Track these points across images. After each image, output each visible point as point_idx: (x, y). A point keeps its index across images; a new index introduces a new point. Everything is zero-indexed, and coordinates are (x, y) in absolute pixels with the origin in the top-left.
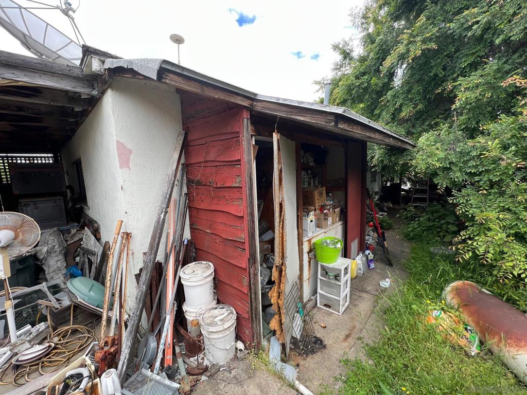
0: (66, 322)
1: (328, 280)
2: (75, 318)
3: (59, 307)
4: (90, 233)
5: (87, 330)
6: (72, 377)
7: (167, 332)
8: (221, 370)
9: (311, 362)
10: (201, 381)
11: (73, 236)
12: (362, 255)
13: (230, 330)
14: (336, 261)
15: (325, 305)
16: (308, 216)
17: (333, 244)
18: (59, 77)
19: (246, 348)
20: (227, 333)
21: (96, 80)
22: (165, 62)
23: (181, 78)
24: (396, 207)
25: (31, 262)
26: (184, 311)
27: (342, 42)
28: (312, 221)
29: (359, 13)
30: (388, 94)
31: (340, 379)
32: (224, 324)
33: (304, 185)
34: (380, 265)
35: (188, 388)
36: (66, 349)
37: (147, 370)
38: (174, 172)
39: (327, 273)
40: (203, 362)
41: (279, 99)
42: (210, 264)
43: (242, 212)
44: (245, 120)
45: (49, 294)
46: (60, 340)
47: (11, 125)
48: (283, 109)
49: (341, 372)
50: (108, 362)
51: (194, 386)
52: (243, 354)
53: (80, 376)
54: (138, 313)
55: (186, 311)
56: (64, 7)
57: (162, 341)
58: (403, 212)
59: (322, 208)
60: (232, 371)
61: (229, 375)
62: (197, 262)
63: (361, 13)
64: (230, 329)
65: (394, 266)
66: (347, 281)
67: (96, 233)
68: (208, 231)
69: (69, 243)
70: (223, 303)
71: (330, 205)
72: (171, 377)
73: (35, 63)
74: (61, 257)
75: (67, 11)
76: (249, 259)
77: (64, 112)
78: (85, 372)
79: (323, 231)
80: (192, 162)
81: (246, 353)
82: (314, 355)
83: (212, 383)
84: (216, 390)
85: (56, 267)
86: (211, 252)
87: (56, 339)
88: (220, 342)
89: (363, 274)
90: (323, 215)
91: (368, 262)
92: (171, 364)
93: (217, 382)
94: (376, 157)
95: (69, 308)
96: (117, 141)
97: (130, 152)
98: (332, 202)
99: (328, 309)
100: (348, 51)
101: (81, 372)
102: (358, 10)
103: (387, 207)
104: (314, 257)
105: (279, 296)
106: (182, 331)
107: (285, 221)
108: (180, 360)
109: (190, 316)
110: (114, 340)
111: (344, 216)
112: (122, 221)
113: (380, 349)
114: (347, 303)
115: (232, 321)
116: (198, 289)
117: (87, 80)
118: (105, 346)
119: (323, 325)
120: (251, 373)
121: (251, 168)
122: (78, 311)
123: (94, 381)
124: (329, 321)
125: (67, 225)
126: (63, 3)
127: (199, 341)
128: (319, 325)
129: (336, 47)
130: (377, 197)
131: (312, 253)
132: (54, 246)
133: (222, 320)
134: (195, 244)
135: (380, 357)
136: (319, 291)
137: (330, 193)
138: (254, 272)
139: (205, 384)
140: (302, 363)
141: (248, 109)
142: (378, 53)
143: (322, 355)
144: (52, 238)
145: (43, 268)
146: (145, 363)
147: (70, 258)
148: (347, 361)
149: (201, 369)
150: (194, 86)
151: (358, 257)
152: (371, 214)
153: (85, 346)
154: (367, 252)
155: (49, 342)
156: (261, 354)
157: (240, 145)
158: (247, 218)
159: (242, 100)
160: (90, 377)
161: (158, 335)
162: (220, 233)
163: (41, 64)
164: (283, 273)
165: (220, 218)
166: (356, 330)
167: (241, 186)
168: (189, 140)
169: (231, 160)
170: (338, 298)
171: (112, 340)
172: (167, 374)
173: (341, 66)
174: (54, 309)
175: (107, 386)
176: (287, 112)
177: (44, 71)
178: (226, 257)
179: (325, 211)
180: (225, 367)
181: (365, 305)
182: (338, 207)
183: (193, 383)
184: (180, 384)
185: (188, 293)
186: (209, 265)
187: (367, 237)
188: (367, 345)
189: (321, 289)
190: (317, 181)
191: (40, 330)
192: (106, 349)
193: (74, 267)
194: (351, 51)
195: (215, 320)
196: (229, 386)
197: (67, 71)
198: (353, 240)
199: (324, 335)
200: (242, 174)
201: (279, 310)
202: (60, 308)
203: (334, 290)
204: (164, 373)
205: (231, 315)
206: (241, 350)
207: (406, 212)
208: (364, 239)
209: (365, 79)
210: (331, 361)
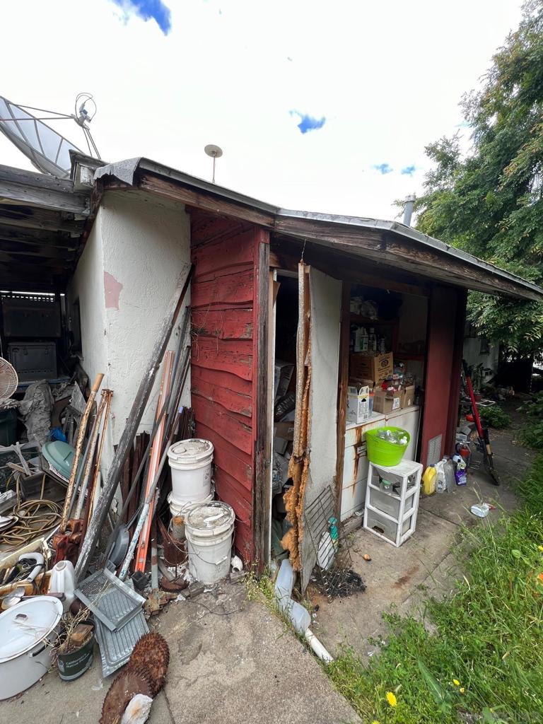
0: (35, 494)
1: (382, 491)
2: (47, 491)
3: (30, 474)
4: (78, 389)
5: (58, 508)
6: (25, 561)
7: (143, 526)
8: (205, 591)
9: (337, 608)
10: (176, 601)
11: (63, 391)
12: (446, 461)
13: (222, 538)
14: (398, 464)
15: (375, 528)
16: (358, 392)
17: (395, 438)
18: (45, 192)
19: (244, 568)
20: (218, 542)
21: (89, 197)
22: (143, 160)
23: (168, 183)
24: (522, 395)
25: (11, 416)
26: (169, 502)
27: (441, 143)
28: (364, 400)
29: (476, 100)
30: (511, 216)
31: (379, 643)
32: (215, 527)
33: (362, 348)
34: (475, 481)
35: (156, 607)
36: (30, 527)
37: (113, 572)
38: (172, 316)
39: (381, 480)
40: (183, 576)
41: (306, 213)
42: (210, 443)
43: (251, 375)
44: (262, 246)
45: (21, 456)
46: (27, 515)
47: (11, 255)
48: (313, 227)
49: (381, 632)
50: (67, 551)
51: (165, 605)
52: (238, 576)
53: (32, 562)
54: (108, 495)
55: (171, 502)
56: (79, 116)
57: (135, 537)
58: (529, 403)
59: (386, 383)
60: (220, 597)
61: (213, 601)
62: (193, 440)
63: (479, 100)
64: (223, 536)
65: (501, 486)
66: (413, 495)
67: (86, 390)
68: (211, 399)
69: (57, 399)
70: (221, 500)
71: (399, 380)
72: (139, 587)
73: (19, 175)
74: (46, 415)
75: (82, 119)
76: (256, 442)
77: (61, 239)
78: (40, 560)
79: (383, 416)
80: (198, 305)
81: (243, 575)
82: (345, 599)
83: (189, 607)
84: (192, 618)
85: (38, 426)
86: (211, 428)
87: (22, 513)
88: (208, 552)
89: (446, 490)
90: (386, 393)
91: (457, 473)
92: (143, 571)
93: (196, 607)
94: (485, 314)
95: (40, 477)
96: (105, 272)
97: (120, 286)
98: (402, 377)
99: (379, 534)
100: (450, 155)
101: (35, 558)
102: (475, 94)
103: (505, 395)
104: (364, 454)
105: (297, 502)
106: (162, 529)
107: (310, 392)
108: (154, 567)
109: (176, 511)
110: (78, 525)
111: (419, 399)
112: (103, 375)
113: (451, 610)
114: (412, 531)
115: (227, 525)
116: (188, 476)
117: (79, 197)
118: (66, 530)
119: (366, 556)
120: (244, 605)
121: (266, 314)
122: (50, 483)
123: (48, 572)
124: (378, 553)
125: (58, 376)
126: (78, 111)
127: (182, 547)
128: (360, 555)
129: (431, 150)
130: (488, 378)
131: (362, 448)
132: (40, 401)
133: (214, 522)
134: (194, 415)
135: (450, 623)
136: (368, 504)
137: (401, 362)
138: (262, 461)
139: (180, 605)
140: (323, 606)
141: (268, 230)
142: (498, 156)
143: (357, 602)
144: (39, 391)
145: (26, 427)
146: (111, 563)
147: (56, 418)
148: (393, 619)
149: (178, 585)
150: (186, 194)
151: (438, 464)
152: (468, 401)
153: (51, 527)
154: (457, 458)
155: (14, 515)
156: (265, 580)
157: (253, 281)
158: (256, 384)
159: (257, 217)
160: (43, 566)
161: (132, 528)
162: (224, 402)
163: (27, 177)
164: (305, 468)
165: (226, 382)
166: (418, 574)
167: (251, 337)
168: (196, 275)
169: (241, 301)
170: (396, 521)
171: (76, 525)
172: (134, 581)
173: (439, 178)
174: (24, 476)
175: (57, 582)
176: (317, 232)
177: (29, 185)
178: (229, 437)
179: (390, 389)
180: (211, 588)
181: (439, 539)
182: (412, 385)
183: (165, 601)
184: (148, 599)
185: (176, 478)
186: (208, 446)
187: (458, 436)
188: (432, 600)
189: (371, 503)
190: (383, 344)
191: (8, 498)
192: (68, 534)
193: (59, 429)
194: (456, 154)
195: (204, 521)
196: (211, 616)
197: (55, 186)
198: (433, 436)
199: (365, 571)
200: (254, 321)
201: (296, 522)
202: (31, 476)
203: (390, 507)
204: (131, 580)
205: (228, 518)
206: (236, 569)
207: (534, 404)
208: (453, 438)
209: (474, 195)
210: (369, 613)
